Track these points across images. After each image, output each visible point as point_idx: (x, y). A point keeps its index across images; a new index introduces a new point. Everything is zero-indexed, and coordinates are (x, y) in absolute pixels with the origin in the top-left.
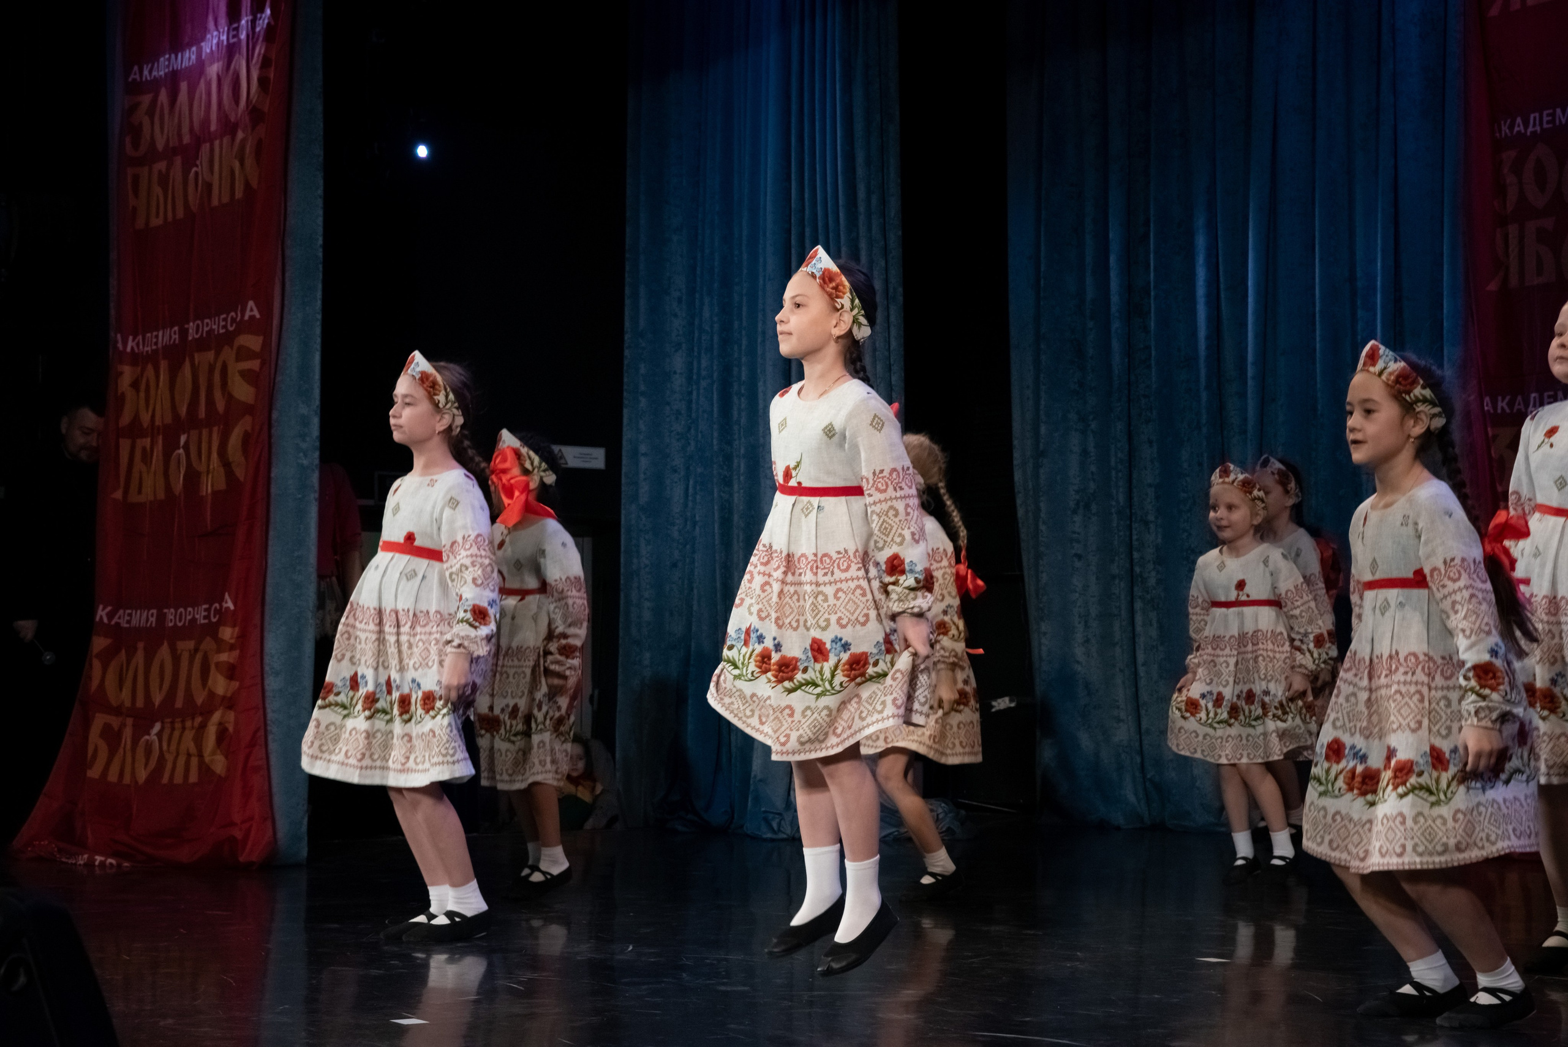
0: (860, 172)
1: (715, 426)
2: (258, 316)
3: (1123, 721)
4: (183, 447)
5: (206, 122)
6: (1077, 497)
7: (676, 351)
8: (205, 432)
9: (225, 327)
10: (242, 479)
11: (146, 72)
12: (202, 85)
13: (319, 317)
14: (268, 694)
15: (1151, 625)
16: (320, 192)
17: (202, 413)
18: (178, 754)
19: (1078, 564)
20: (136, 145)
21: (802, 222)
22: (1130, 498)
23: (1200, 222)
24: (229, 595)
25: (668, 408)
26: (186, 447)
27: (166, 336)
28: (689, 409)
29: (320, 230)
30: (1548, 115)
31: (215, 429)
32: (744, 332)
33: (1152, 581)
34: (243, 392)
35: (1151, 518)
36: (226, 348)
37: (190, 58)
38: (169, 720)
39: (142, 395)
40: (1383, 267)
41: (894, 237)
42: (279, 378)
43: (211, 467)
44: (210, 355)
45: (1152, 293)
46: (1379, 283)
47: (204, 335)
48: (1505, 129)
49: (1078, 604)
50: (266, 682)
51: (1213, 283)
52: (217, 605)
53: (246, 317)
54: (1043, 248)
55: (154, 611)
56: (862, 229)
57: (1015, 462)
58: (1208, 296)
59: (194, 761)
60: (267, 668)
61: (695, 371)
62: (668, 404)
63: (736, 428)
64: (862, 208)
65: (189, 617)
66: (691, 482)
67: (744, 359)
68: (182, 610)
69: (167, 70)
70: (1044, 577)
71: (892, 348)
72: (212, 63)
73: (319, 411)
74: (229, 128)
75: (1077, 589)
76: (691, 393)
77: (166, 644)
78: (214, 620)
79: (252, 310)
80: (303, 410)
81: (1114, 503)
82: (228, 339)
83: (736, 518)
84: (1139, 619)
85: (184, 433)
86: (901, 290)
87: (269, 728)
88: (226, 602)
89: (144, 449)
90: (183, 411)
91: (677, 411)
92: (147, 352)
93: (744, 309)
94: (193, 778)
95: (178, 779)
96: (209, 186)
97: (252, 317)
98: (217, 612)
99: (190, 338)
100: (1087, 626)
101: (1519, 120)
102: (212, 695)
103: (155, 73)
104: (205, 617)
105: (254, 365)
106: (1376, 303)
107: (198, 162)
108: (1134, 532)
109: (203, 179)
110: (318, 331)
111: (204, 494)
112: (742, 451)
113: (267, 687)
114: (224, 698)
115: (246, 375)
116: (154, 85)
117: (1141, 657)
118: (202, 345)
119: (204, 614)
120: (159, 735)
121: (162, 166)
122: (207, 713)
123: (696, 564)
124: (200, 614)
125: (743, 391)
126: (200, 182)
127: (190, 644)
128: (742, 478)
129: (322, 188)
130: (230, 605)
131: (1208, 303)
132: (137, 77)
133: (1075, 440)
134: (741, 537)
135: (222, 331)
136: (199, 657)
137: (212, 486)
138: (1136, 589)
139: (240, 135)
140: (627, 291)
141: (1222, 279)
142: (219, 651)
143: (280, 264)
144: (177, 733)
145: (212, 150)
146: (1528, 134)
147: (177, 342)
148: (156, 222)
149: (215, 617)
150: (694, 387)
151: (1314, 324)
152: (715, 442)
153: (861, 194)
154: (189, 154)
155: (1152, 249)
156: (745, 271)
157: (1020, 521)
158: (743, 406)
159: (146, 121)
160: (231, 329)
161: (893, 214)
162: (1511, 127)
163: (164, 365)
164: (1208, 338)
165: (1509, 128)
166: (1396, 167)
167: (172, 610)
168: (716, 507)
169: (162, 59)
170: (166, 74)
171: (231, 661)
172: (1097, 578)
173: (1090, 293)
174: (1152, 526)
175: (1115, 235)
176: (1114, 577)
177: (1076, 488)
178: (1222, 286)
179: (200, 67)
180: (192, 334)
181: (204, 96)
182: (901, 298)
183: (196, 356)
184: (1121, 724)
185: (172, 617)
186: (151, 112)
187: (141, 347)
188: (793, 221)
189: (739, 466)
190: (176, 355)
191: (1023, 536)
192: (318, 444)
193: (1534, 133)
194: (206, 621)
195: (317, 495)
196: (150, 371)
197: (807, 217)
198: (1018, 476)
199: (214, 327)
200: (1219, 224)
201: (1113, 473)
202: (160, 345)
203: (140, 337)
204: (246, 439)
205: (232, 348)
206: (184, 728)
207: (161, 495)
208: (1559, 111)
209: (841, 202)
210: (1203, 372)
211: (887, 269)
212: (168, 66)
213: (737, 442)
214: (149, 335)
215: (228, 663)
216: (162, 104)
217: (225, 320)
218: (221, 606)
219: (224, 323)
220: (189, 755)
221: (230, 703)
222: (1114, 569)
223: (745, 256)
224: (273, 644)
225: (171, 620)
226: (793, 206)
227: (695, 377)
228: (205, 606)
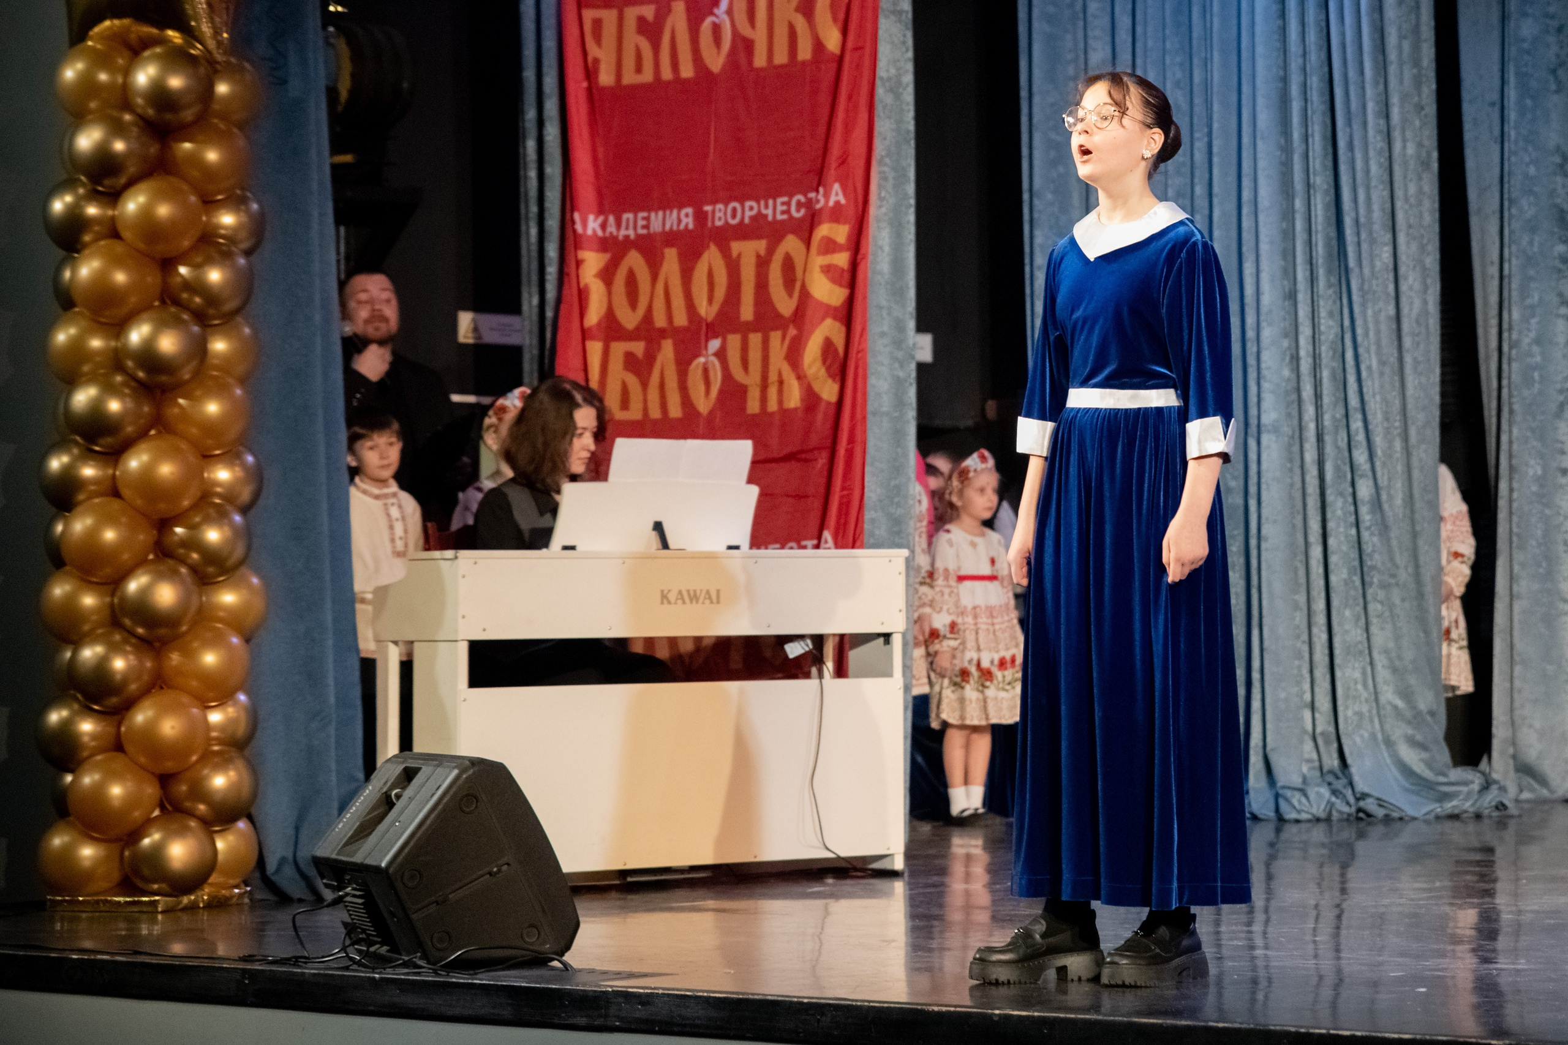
2: (843, 201)
4: (714, 354)
8: (756, 336)
9: (786, 212)
13: (912, 202)
17: (748, 315)
24: (830, 534)
26: (720, 355)
27: (671, 219)
31: (776, 336)
34: (826, 291)
36: (790, 237)
43: (772, 380)
44: (762, 245)
47: (747, 220)
53: (831, 204)
73: (914, 311)
79: (834, 193)
80: (897, 314)
85: (715, 339)
88: (826, 542)
90: (709, 310)
96: (752, 44)
97: (837, 203)
99: (720, 223)
105: (838, 261)
107: (718, 11)
110: (911, 218)
115: (828, 271)
126: (728, 36)
135: (779, 217)
137: (780, 402)
147: (691, 227)
153: (1392, 40)
160: (798, 215)
163: (669, 254)
180: (723, 219)
183: (732, 244)
199: (764, 211)
205: (799, 238)
207: (674, 412)
217: (788, 203)
219: (785, 208)
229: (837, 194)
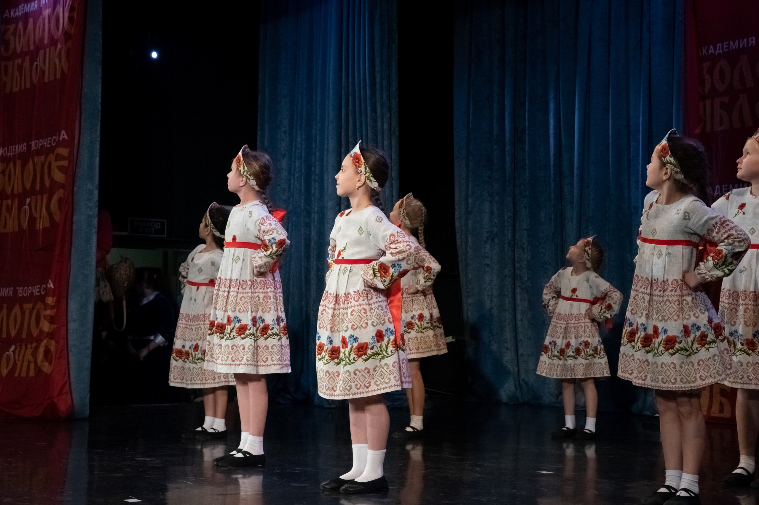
0: (377, 69)
1: (302, 197)
2: (67, 138)
3: (509, 349)
4: (28, 205)
5: (42, 39)
6: (488, 235)
7: (284, 158)
8: (39, 197)
9: (50, 144)
10: (58, 221)
11: (12, 13)
12: (40, 20)
13: (99, 139)
14: (70, 331)
15: (525, 301)
16: (100, 75)
17: (38, 188)
18: (23, 361)
19: (487, 269)
20: (7, 50)
21: (347, 93)
22: (514, 236)
23: (552, 96)
24: (51, 281)
25: (279, 187)
26: (30, 205)
27: (20, 148)
28: (289, 188)
29: (100, 95)
30: (726, 45)
31: (45, 196)
32: (317, 149)
33: (525, 279)
34: (59, 177)
35: (525, 246)
36: (51, 154)
37: (34, 6)
38: (19, 344)
39: (7, 177)
40: (643, 120)
41: (394, 102)
42: (77, 170)
43: (42, 215)
44: (43, 158)
45: (527, 132)
46: (641, 128)
47: (40, 148)
48: (704, 52)
49: (487, 289)
50: (69, 325)
51: (558, 127)
52: (44, 286)
53: (61, 139)
54: (471, 108)
55: (12, 288)
56: (378, 97)
57: (456, 217)
58: (555, 133)
59: (32, 365)
60: (69, 318)
61: (293, 168)
62: (279, 185)
63: (313, 198)
64: (378, 86)
65: (30, 292)
66: (290, 225)
67: (317, 163)
68: (26, 288)
69: (22, 12)
70: (470, 276)
71: (392, 159)
72: (46, 9)
73: (98, 187)
74: (53, 42)
75: (487, 282)
76: (290, 180)
77: (18, 305)
78: (43, 293)
79: (64, 135)
80: (90, 186)
81: (506, 238)
82: (52, 150)
83: (312, 244)
84: (518, 297)
85: (29, 198)
86: (397, 129)
87: (70, 349)
88: (50, 284)
89: (8, 205)
90: (28, 186)
91: (283, 189)
92: (10, 156)
93: (318, 137)
94: (32, 374)
95: (24, 374)
96: (43, 72)
97: (64, 139)
98: (44, 289)
99: (33, 149)
100: (491, 301)
101: (711, 47)
102: (41, 331)
103: (17, 14)
104: (38, 292)
105: (65, 163)
106: (639, 138)
107: (38, 60)
108: (516, 253)
109: (40, 68)
110: (98, 146)
111: (38, 228)
112: (316, 209)
113: (69, 328)
114: (48, 333)
115: (60, 168)
116: (16, 20)
117: (519, 317)
118: (39, 152)
119: (38, 290)
120: (14, 352)
121: (19, 61)
122: (39, 341)
123: (292, 267)
124: (36, 290)
125: (317, 179)
126: (39, 69)
127: (30, 305)
128: (316, 223)
129: (101, 73)
130: (52, 286)
131: (555, 137)
132: (8, 16)
133: (487, 206)
134: (315, 253)
135: (49, 146)
136: (35, 312)
137: (43, 225)
138: (517, 282)
139: (59, 46)
140: (259, 128)
141: (562, 125)
142: (45, 309)
143: (78, 112)
144: (23, 351)
145: (45, 53)
146: (716, 54)
147: (25, 151)
148: (16, 89)
149: (43, 292)
150: (292, 177)
151: (608, 149)
152: (302, 205)
153: (378, 80)
154: (33, 55)
155: (527, 110)
156: (318, 118)
157: (458, 247)
158: (317, 187)
159: (12, 38)
160: (53, 145)
161: (394, 89)
162: (708, 50)
163: (19, 163)
164: (554, 155)
165: (706, 51)
166: (650, 69)
167: (21, 288)
168: (302, 238)
169: (20, 7)
170: (22, 14)
171: (52, 314)
172: (497, 277)
173: (495, 132)
174: (526, 250)
175: (508, 102)
176: (506, 276)
177: (487, 230)
178: (562, 129)
179: (40, 11)
180: (33, 147)
181: (41, 26)
182: (398, 133)
183: (35, 158)
184: (508, 351)
185: (21, 292)
186: (14, 34)
187: (6, 153)
188: (343, 93)
189: (314, 217)
190: (25, 157)
191: (459, 254)
192: (97, 204)
193: (719, 54)
194: (39, 294)
195: (96, 230)
196: (11, 165)
197: (350, 90)
198: (457, 224)
199: (44, 144)
200: (561, 98)
201: (506, 223)
202: (17, 152)
203: (6, 148)
204: (60, 200)
205: (53, 154)
206: (26, 348)
207: (16, 229)
208: (731, 43)
209: (367, 84)
210: (552, 172)
211: (390, 118)
212: (23, 10)
213: (313, 205)
214: (11, 147)
215: (50, 315)
216: (20, 30)
217: (50, 140)
218: (47, 286)
219: (50, 142)
220: (29, 362)
221: (51, 335)
222: (506, 272)
223: (319, 111)
224: (73, 306)
225: (21, 293)
226: (343, 85)
227: (293, 172)
228: (39, 286)
229: (63, 135)
